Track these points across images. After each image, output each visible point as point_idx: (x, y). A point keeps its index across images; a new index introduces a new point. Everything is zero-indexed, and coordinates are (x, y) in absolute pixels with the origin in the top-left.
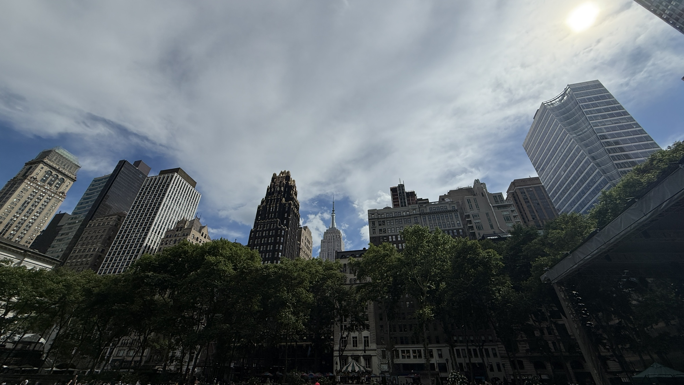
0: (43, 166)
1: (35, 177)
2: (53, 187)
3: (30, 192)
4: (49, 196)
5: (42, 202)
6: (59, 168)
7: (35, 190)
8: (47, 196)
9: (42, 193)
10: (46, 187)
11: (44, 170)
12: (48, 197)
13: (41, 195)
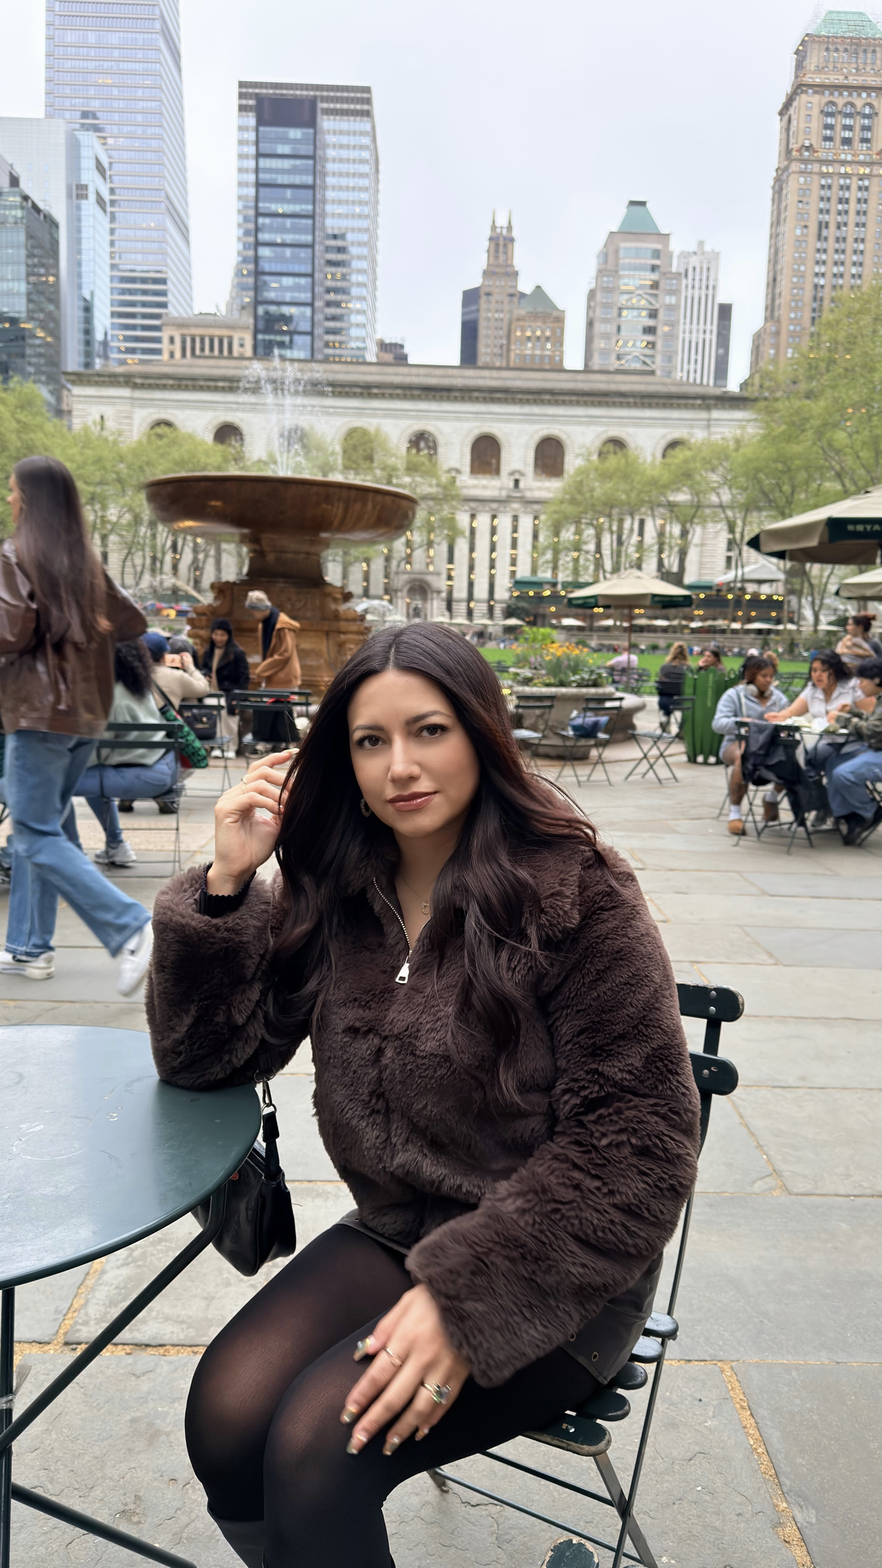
0: (810, 99)
1: (807, 144)
2: (857, 144)
3: (816, 193)
4: (861, 179)
5: (853, 206)
6: (846, 78)
7: (823, 182)
8: (855, 183)
9: (842, 182)
10: (843, 157)
11: (815, 112)
12: (860, 183)
13: (842, 188)
